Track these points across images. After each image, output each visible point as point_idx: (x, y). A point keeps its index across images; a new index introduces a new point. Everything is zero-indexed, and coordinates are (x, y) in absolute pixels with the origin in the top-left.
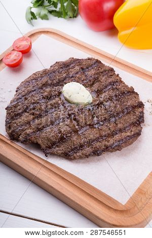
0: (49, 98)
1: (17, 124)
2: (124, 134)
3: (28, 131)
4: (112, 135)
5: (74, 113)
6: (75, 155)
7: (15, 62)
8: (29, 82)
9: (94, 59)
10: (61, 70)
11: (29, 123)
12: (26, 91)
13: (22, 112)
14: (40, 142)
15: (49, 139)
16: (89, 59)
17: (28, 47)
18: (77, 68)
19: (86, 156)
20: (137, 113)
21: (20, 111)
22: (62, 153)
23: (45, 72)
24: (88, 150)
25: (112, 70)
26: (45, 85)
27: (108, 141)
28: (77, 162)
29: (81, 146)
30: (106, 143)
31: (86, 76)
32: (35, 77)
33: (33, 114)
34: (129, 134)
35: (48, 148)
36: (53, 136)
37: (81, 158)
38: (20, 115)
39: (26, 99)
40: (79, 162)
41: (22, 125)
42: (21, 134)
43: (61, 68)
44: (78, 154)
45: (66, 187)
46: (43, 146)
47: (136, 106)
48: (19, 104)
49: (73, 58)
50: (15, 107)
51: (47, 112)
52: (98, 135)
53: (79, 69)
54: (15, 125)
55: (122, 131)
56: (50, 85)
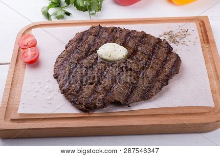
0: (91, 67)
2: (170, 62)
3: (100, 97)
4: (162, 66)
6: (151, 93)
8: (62, 65)
9: (97, 26)
11: (94, 91)
12: (67, 72)
13: (81, 87)
14: (117, 99)
16: (92, 28)
19: (160, 89)
21: (78, 87)
22: (140, 98)
24: (158, 84)
26: (79, 59)
27: (165, 72)
32: (62, 61)
33: (91, 84)
34: (174, 60)
37: (156, 92)
38: (81, 89)
42: (95, 102)
43: (78, 43)
44: (153, 91)
46: (122, 100)
47: (158, 42)
48: (71, 83)
49: (79, 33)
50: (70, 86)
51: (102, 76)
52: (155, 72)
53: (92, 37)
54: (84, 99)
55: (166, 61)
56: (83, 58)
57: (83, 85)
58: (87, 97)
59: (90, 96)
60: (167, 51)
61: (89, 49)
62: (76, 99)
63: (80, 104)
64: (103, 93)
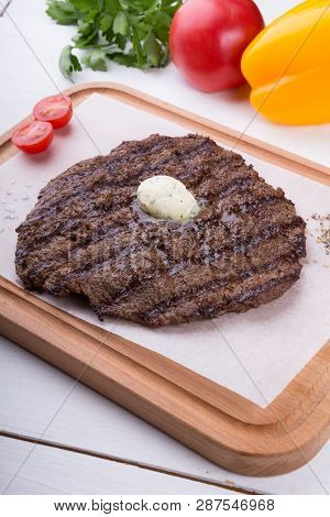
0: (107, 208)
1: (40, 258)
2: (263, 277)
3: (63, 271)
4: (239, 278)
5: (160, 236)
6: (161, 316)
7: (37, 141)
8: (66, 179)
9: (201, 137)
10: (133, 156)
11: (64, 255)
12: (60, 196)
13: (51, 235)
14: (88, 291)
15: (106, 286)
16: (191, 137)
17: (65, 113)
18: (167, 153)
19: (185, 317)
20: (291, 237)
21: (47, 233)
22: (134, 314)
23: (100, 161)
24: (188, 306)
25: (238, 158)
26: (100, 183)
27: (231, 290)
28: (165, 332)
29: (175, 299)
30: (227, 292)
31: (185, 167)
32: (79, 170)
33: (74, 239)
34: (274, 276)
35: (105, 304)
36: (115, 279)
37: (174, 322)
38: (45, 240)
39: (59, 210)
40: (171, 332)
41: (51, 260)
42: (47, 277)
44: (168, 315)
45: (142, 381)
46: (95, 301)
47: (288, 225)
48: (45, 219)
49: (158, 135)
50: (37, 225)
51: (104, 234)
52: (209, 279)
53: (169, 153)
54: (36, 259)
56: (111, 184)
57: (59, 234)
58: (44, 258)
60: (287, 252)
62: (25, 254)
63: (25, 265)
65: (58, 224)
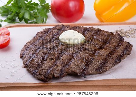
3: (59, 68)
8: (29, 47)
12: (32, 51)
16: (57, 26)
20: (116, 36)
21: (40, 61)
33: (52, 59)
34: (125, 45)
43: (44, 34)
48: (34, 59)
51: (61, 53)
52: (109, 52)
53: (56, 30)
54: (44, 70)
55: (118, 46)
57: (45, 60)
58: (46, 68)
59: (50, 68)
60: (119, 40)
61: (53, 37)
62: (37, 71)
63: (40, 74)
64: (61, 66)
65: (41, 58)
